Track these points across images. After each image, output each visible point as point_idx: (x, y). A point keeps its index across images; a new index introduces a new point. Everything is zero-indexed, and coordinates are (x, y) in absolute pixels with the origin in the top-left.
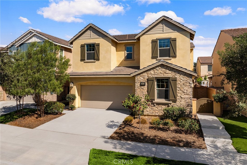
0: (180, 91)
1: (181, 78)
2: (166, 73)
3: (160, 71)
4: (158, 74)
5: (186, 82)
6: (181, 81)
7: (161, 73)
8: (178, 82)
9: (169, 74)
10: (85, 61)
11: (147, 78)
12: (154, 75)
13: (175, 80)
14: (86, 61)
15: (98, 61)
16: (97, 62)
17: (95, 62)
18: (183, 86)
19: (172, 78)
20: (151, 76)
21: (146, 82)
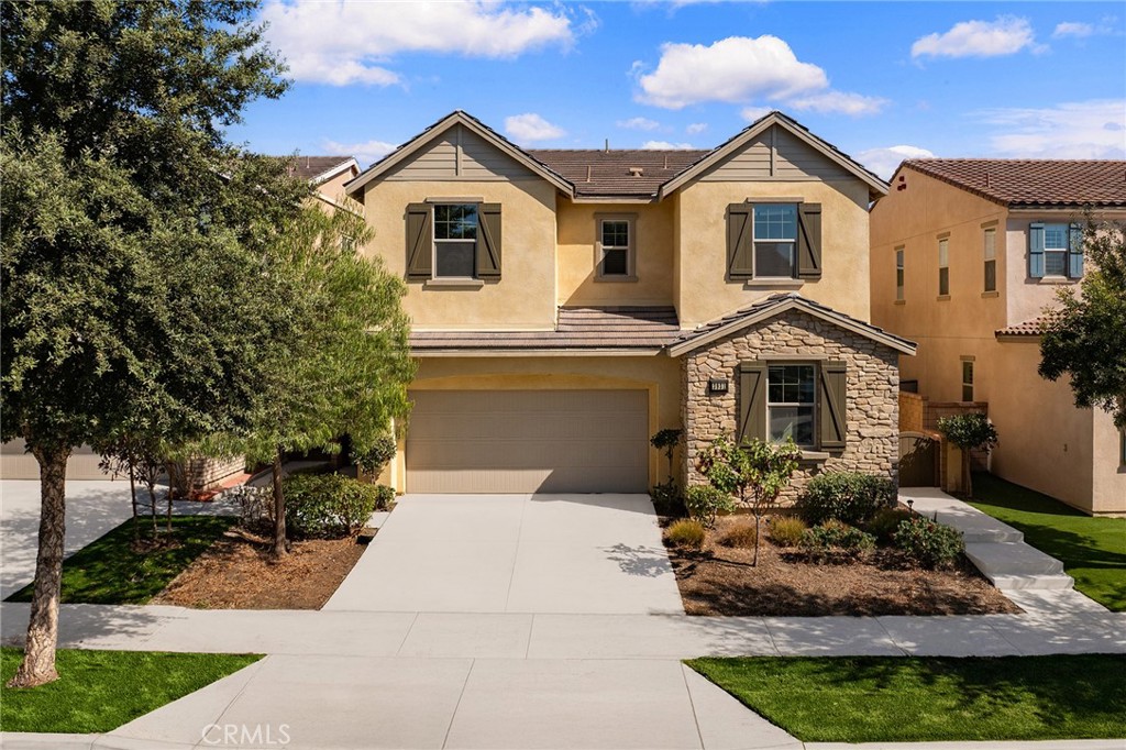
0: (856, 411)
1: (859, 363)
2: (806, 344)
3: (784, 336)
4: (777, 348)
5: (879, 377)
6: (862, 373)
7: (788, 344)
8: (850, 377)
9: (818, 349)
10: (429, 282)
11: (732, 361)
12: (761, 350)
13: (840, 371)
14: (435, 279)
15: (494, 286)
16: (488, 288)
17: (478, 288)
18: (868, 394)
19: (830, 363)
20: (749, 354)
21: (730, 380)
